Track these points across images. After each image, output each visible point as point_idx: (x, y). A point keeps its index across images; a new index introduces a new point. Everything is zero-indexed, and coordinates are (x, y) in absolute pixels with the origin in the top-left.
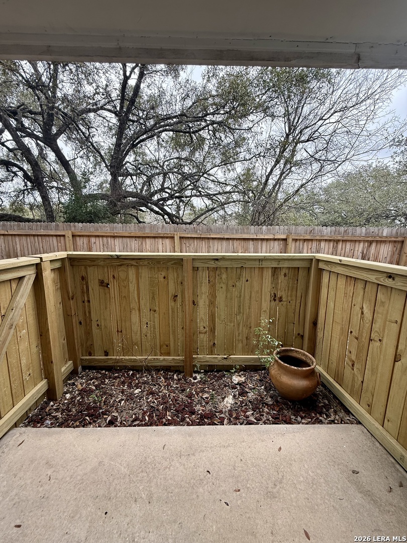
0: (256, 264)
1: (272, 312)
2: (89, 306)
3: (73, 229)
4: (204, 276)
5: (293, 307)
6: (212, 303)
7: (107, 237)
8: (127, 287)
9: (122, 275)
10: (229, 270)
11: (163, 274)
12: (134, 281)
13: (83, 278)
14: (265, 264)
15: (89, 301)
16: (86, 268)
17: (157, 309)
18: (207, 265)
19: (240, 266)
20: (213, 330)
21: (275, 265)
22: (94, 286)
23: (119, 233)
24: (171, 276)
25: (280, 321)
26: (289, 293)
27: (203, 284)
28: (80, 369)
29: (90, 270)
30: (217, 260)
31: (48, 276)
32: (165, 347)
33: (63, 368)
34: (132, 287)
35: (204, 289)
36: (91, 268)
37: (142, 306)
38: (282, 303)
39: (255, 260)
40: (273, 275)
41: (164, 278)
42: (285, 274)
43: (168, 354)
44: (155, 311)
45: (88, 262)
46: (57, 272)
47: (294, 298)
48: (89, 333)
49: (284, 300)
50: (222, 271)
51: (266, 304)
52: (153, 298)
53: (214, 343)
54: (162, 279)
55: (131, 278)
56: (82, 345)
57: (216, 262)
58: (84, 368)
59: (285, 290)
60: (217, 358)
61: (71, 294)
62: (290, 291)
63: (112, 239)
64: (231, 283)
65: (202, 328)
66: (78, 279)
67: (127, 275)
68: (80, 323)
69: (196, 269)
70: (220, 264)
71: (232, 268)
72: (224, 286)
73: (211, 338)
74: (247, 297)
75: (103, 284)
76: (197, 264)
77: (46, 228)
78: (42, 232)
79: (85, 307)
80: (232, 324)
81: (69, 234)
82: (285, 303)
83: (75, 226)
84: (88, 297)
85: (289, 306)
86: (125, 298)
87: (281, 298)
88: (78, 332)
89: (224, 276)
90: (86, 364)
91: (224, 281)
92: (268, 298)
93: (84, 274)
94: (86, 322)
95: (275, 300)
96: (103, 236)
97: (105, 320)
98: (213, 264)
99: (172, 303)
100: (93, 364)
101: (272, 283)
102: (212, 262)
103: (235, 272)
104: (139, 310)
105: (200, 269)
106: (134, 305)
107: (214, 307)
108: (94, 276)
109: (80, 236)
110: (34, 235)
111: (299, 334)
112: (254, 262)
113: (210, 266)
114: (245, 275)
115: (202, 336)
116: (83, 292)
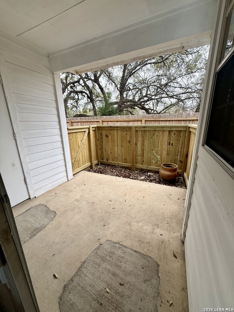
0: (161, 129)
1: (168, 150)
2: (103, 143)
3: (102, 118)
4: (140, 133)
5: (178, 148)
6: (143, 144)
7: (114, 121)
8: (114, 137)
9: (112, 133)
10: (150, 131)
11: (126, 133)
12: (116, 135)
13: (101, 134)
14: (164, 129)
15: (102, 142)
16: (102, 130)
17: (123, 146)
18: (141, 129)
19: (154, 130)
20: (143, 155)
21: (169, 129)
22: (104, 136)
23: (119, 120)
24: (128, 133)
25: (171, 154)
26: (176, 142)
27: (140, 137)
28: (100, 163)
29: (103, 131)
30: (145, 127)
31: (92, 133)
32: (125, 160)
33: (95, 162)
34: (115, 137)
35: (140, 138)
36: (103, 130)
37: (118, 144)
38: (173, 146)
39: (160, 127)
40: (169, 134)
41: (126, 134)
42: (175, 133)
43: (127, 163)
44: (122, 146)
45: (102, 128)
46: (94, 131)
47: (178, 144)
48: (102, 152)
49: (174, 145)
50: (147, 132)
51: (165, 146)
52: (122, 141)
53: (143, 161)
54: (125, 135)
55: (115, 134)
56: (100, 156)
57: (144, 128)
58: (101, 164)
59: (174, 141)
60: (144, 167)
61: (97, 139)
62: (176, 141)
63: (117, 122)
64: (150, 137)
65: (139, 154)
66: (100, 134)
67: (114, 133)
68: (100, 149)
69: (137, 131)
70: (146, 129)
71: (151, 131)
72: (148, 138)
73: (142, 158)
74: (157, 143)
75: (107, 136)
76: (137, 129)
77: (93, 119)
78: (92, 120)
79: (101, 144)
80: (151, 154)
81: (101, 121)
82: (174, 146)
83: (103, 118)
84: (102, 140)
85: (176, 148)
86: (113, 141)
87: (172, 144)
88: (99, 152)
89: (148, 134)
90: (101, 162)
91: (148, 136)
92: (166, 144)
93: (101, 132)
94: (101, 149)
95: (170, 145)
96: (113, 121)
97: (107, 148)
98: (143, 129)
99: (128, 144)
100: (103, 163)
101: (168, 137)
102: (143, 128)
103: (152, 132)
104: (117, 146)
105: (138, 131)
106: (116, 144)
107: (144, 146)
108: (104, 133)
109: (105, 121)
110: (90, 122)
111: (180, 161)
112: (159, 128)
113: (142, 130)
114: (156, 133)
115: (139, 157)
116: (101, 138)
